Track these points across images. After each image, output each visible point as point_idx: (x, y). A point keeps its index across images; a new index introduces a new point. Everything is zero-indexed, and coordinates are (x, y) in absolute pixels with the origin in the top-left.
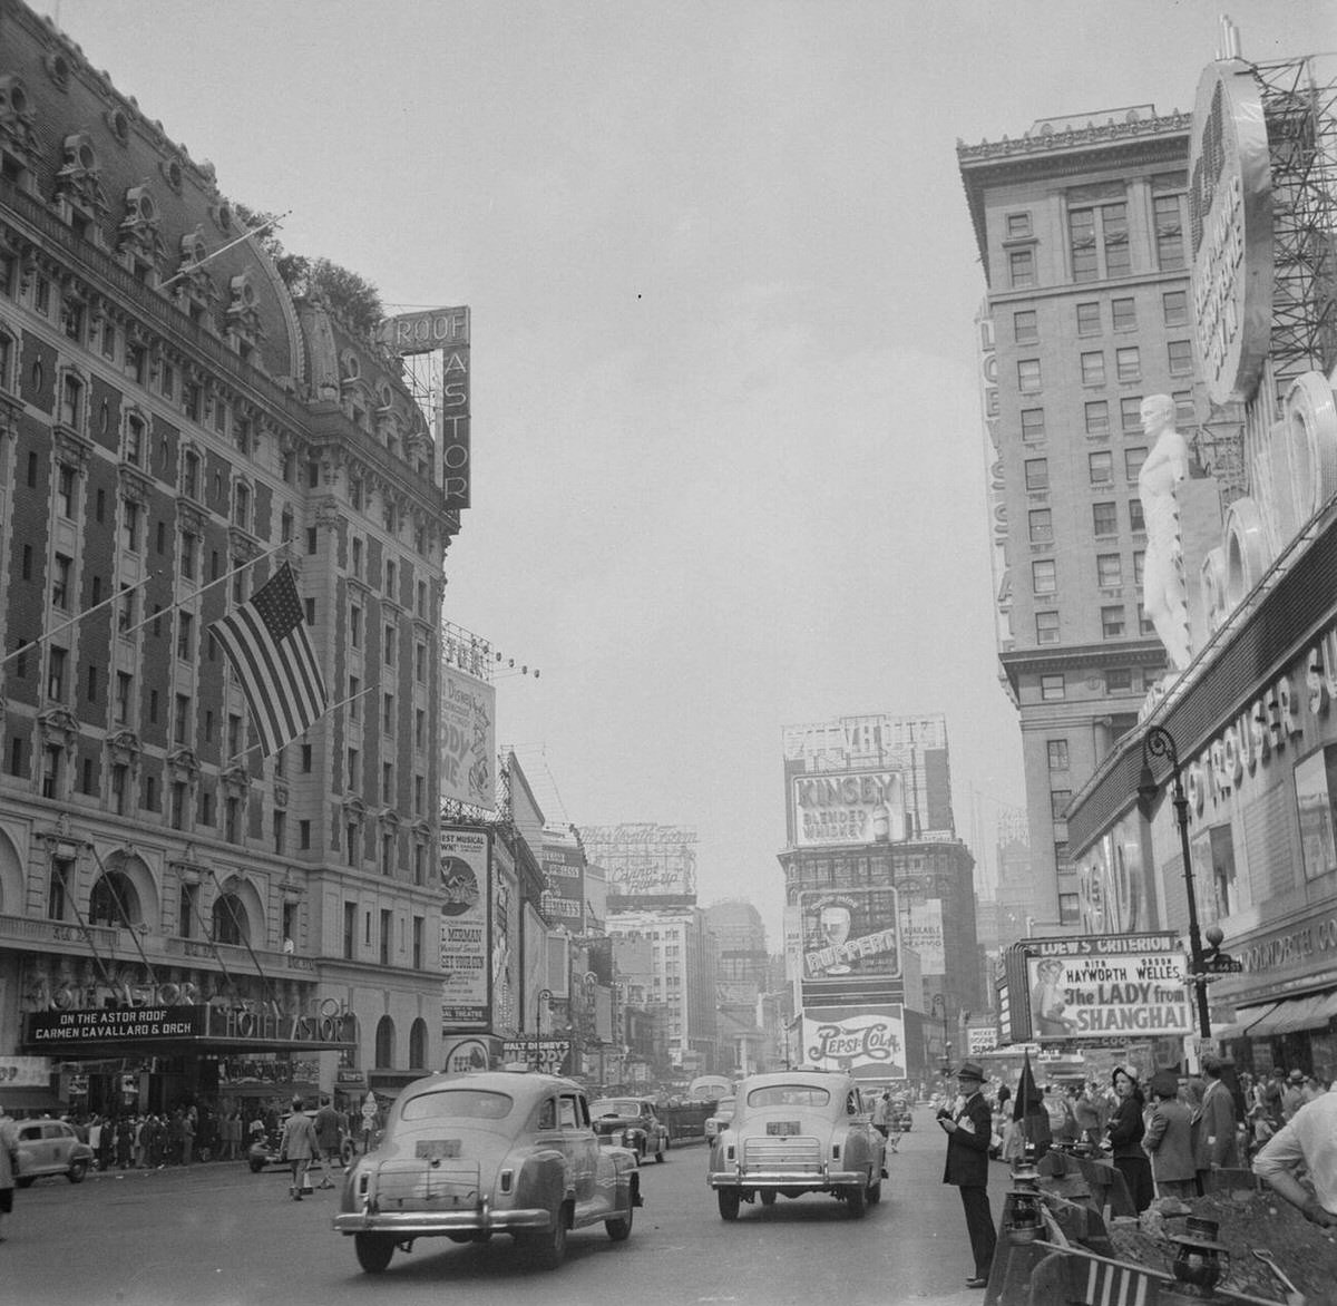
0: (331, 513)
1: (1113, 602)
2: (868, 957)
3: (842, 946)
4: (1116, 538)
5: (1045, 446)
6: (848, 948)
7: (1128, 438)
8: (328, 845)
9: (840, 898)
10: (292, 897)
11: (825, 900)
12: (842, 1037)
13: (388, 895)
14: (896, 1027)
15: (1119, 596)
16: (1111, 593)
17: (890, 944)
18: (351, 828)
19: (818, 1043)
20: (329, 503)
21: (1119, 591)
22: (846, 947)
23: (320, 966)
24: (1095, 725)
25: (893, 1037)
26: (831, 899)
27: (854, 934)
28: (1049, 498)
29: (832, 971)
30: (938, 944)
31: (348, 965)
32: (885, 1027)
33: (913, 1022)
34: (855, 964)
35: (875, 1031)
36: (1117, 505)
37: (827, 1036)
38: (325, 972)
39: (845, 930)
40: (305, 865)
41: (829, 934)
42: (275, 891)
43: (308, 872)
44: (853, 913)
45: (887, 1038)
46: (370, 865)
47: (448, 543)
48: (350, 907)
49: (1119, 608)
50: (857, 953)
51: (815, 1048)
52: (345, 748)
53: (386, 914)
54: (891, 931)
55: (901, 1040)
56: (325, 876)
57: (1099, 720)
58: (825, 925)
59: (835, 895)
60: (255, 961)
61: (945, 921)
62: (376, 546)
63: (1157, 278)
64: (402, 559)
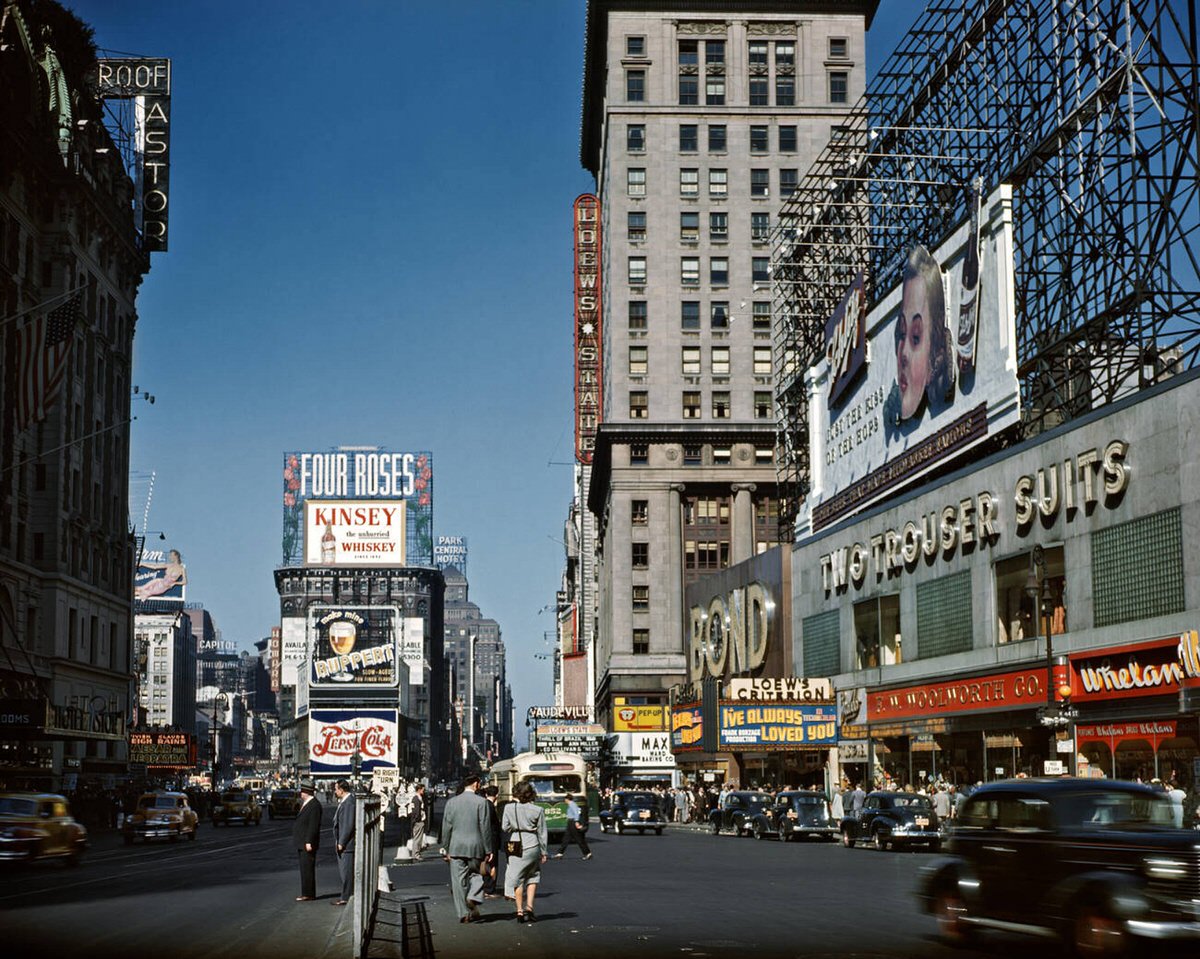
0: (67, 249)
1: (692, 387)
2: (370, 667)
3: (347, 656)
4: (698, 333)
5: (646, 245)
6: (353, 659)
7: (714, 247)
8: (59, 556)
9: (347, 614)
10: (33, 602)
11: (333, 615)
12: (343, 736)
13: (96, 603)
14: (392, 729)
15: (697, 383)
16: (691, 379)
17: (390, 656)
18: (74, 541)
19: (322, 741)
20: (65, 239)
21: (698, 379)
22: (350, 657)
23: (53, 665)
24: (671, 489)
25: (388, 738)
26: (340, 614)
27: (359, 645)
28: (646, 291)
29: (337, 678)
30: (418, 657)
31: (70, 665)
32: (381, 729)
33: (405, 725)
34: (356, 673)
35: (372, 733)
36: (701, 304)
37: (330, 736)
38: (57, 670)
39: (351, 642)
40: (40, 573)
41: (336, 645)
42: (22, 597)
43: (41, 580)
44: (359, 628)
45: (382, 737)
46: (85, 576)
47: (140, 281)
48: (73, 612)
49: (697, 393)
50: (360, 663)
51: (320, 746)
52: (71, 470)
53: (94, 619)
54: (391, 646)
55: (395, 740)
56: (59, 584)
57: (673, 485)
58: (333, 638)
59: (343, 611)
60: (8, 658)
61: (425, 639)
62: (93, 281)
63: (747, 111)
64: (109, 295)
